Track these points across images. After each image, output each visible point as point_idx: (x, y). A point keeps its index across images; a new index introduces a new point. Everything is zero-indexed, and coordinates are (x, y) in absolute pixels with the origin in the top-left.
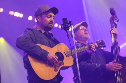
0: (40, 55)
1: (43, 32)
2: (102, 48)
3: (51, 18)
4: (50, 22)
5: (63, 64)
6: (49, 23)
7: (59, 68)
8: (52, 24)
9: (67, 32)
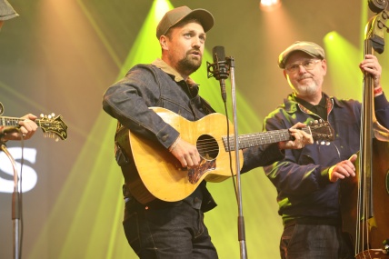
0: (157, 134)
1: (179, 78)
2: (323, 143)
3: (193, 38)
4: (190, 48)
5: (215, 167)
6: (189, 53)
7: (201, 175)
8: (197, 54)
9: (221, 84)
